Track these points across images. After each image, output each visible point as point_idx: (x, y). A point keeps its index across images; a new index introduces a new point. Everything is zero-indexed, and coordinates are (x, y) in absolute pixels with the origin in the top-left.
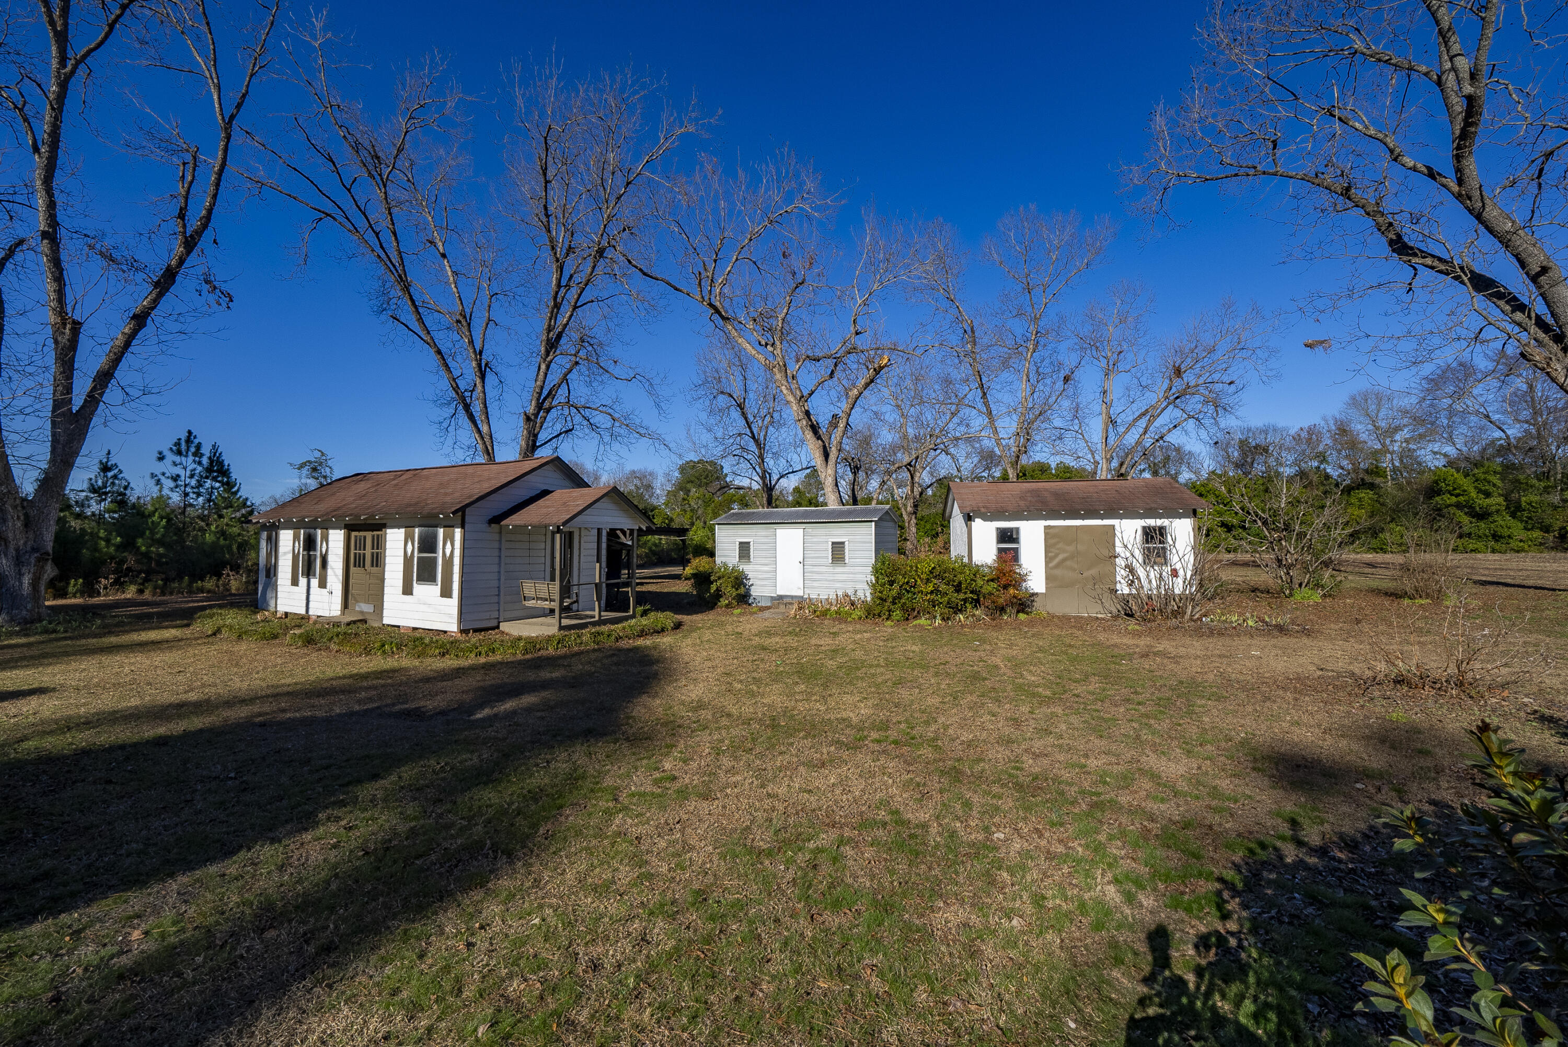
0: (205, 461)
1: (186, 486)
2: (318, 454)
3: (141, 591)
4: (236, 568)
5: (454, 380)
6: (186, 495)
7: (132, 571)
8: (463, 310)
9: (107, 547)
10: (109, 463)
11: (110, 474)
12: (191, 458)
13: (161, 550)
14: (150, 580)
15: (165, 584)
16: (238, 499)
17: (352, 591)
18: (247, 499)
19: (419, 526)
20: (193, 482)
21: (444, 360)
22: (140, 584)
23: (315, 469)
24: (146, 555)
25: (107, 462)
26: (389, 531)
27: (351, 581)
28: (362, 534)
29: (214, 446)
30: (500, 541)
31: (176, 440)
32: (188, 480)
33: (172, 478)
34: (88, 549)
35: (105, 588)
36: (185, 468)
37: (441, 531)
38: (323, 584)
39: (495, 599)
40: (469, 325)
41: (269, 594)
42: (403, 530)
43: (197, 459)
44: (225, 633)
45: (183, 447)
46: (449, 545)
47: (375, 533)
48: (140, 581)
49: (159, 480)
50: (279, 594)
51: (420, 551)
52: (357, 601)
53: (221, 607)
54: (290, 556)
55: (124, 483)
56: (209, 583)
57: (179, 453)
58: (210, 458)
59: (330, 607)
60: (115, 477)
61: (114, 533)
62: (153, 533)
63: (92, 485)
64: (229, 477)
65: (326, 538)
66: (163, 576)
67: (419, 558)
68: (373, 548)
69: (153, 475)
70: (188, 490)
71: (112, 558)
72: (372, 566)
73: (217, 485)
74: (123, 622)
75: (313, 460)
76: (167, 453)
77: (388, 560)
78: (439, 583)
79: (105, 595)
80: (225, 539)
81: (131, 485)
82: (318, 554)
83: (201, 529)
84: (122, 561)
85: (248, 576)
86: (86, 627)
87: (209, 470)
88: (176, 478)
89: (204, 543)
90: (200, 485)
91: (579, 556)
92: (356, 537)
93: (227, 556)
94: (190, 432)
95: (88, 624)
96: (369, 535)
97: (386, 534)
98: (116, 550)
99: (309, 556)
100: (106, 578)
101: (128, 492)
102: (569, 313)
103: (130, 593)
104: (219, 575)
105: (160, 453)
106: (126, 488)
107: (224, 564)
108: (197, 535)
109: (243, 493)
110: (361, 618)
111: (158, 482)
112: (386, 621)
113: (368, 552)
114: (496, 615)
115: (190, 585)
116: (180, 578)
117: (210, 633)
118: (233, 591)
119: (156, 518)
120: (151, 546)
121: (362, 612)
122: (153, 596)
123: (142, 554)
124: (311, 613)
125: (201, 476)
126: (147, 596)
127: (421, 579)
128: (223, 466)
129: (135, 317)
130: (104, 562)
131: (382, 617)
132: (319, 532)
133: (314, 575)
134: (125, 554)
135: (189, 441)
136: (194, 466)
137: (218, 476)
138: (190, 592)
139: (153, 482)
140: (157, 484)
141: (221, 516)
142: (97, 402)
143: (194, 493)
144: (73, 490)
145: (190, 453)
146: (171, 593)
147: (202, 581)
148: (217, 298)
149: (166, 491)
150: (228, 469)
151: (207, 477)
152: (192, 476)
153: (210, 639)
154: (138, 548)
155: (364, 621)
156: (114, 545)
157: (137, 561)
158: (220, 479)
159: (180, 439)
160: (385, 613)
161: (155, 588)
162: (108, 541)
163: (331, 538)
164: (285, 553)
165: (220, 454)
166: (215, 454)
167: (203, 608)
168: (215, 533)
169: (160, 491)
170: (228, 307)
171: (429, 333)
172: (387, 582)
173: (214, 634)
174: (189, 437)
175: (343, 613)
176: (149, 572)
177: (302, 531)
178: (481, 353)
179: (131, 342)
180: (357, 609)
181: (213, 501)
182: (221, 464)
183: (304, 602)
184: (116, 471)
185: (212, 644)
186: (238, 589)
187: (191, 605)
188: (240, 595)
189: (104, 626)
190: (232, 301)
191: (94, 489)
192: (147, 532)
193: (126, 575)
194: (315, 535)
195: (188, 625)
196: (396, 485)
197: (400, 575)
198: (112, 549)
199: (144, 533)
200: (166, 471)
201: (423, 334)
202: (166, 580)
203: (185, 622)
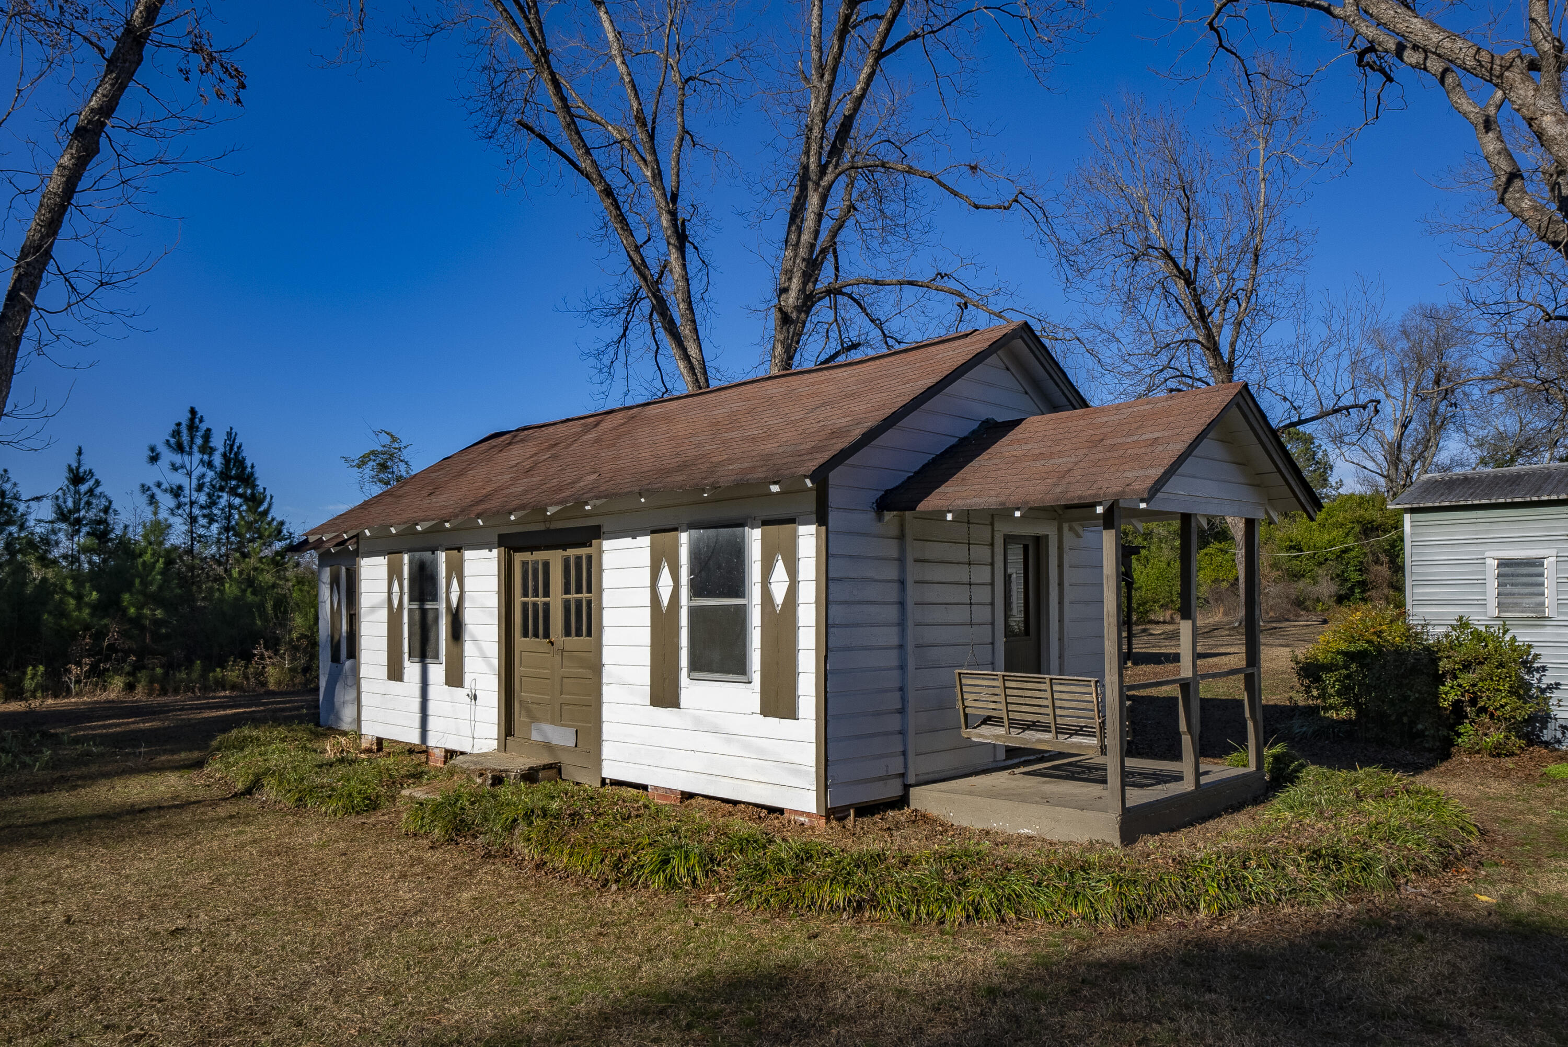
0: (218, 460)
1: (192, 503)
2: (386, 440)
3: (130, 687)
4: (273, 644)
5: (637, 248)
6: (193, 520)
7: (116, 651)
8: (640, 110)
9: (79, 608)
10: (82, 470)
11: (83, 488)
12: (197, 456)
13: (159, 613)
14: (144, 667)
15: (166, 674)
16: (269, 524)
17: (522, 693)
18: (282, 523)
19: (691, 526)
20: (203, 499)
21: (618, 208)
22: (128, 674)
23: (383, 467)
24: (136, 622)
25: (78, 468)
26: (607, 544)
27: (518, 670)
28: (540, 556)
29: (229, 434)
30: (901, 560)
31: (173, 427)
32: (195, 495)
33: (172, 490)
34: (50, 613)
35: (78, 682)
36: (189, 474)
37: (755, 538)
38: (455, 678)
39: (894, 723)
40: (652, 137)
41: (344, 695)
42: (648, 538)
43: (206, 457)
44: (270, 792)
45: (185, 438)
46: (780, 572)
47: (572, 552)
48: (127, 668)
49: (152, 496)
50: (364, 697)
51: (697, 590)
52: (534, 719)
53: (256, 720)
54: (383, 614)
55: (104, 503)
56: (233, 674)
57: (180, 448)
58: (224, 455)
59: (473, 731)
60: (91, 491)
61: (88, 585)
62: (145, 584)
63: (59, 507)
64: (254, 486)
65: (457, 570)
66: (164, 660)
67: (693, 611)
68: (567, 591)
69: (144, 488)
70: (196, 511)
71: (87, 628)
72: (568, 633)
73: (237, 501)
74: (89, 753)
75: (380, 449)
76: (162, 449)
77: (609, 617)
78: (756, 677)
79: (77, 695)
80: (254, 593)
81: (114, 506)
82: (443, 606)
83: (219, 579)
84: (99, 636)
85: (293, 659)
86: (24, 765)
87: (224, 475)
88: (177, 492)
89: (221, 600)
90: (213, 503)
91: (1061, 602)
92: (525, 564)
93: (259, 623)
94: (193, 412)
95: (27, 759)
96: (556, 558)
97: (600, 552)
98: (92, 615)
99: (424, 612)
100: (79, 664)
101: (111, 518)
102: (866, 70)
103: (115, 690)
104: (247, 657)
105: (153, 449)
106: (106, 510)
107: (254, 637)
108: (211, 588)
109: (277, 514)
110: (547, 760)
111: (152, 500)
112: (610, 771)
113: (556, 599)
114: (896, 766)
115: (204, 676)
116: (189, 663)
117: (240, 786)
118: (272, 687)
119: (147, 557)
120: (142, 608)
121: (549, 747)
122: (150, 694)
123: (131, 620)
124: (431, 742)
125: (214, 486)
126: (140, 695)
127: (698, 666)
128: (245, 468)
129: (80, 132)
130: (74, 636)
131: (598, 761)
132: (442, 556)
133: (436, 656)
134: (105, 621)
135: (192, 427)
136: (202, 470)
137: (238, 487)
138: (205, 688)
139: (144, 499)
140: (151, 504)
141: (245, 556)
142: (26, 309)
143: (204, 516)
144: (40, 521)
145: (195, 449)
146: (176, 691)
147: (223, 668)
148: (216, 82)
149: (163, 514)
150: (252, 474)
151: (222, 489)
152: (200, 488)
153: (243, 806)
154: (124, 611)
155: (555, 769)
156: (87, 605)
157: (123, 634)
158: (240, 491)
159: (179, 424)
160: (607, 751)
161: (151, 681)
162: (79, 598)
163: (468, 569)
164: (373, 608)
165: (239, 447)
166: (232, 446)
167: (226, 724)
168: (239, 582)
169: (155, 513)
170: (238, 101)
171: (588, 152)
172: (609, 673)
173: (248, 791)
174: (192, 420)
175: (503, 746)
176: (141, 655)
177: (406, 558)
178: (674, 198)
179: (75, 185)
180: (535, 736)
181: (233, 528)
182: (241, 463)
183: (417, 717)
184: (91, 483)
185: (247, 819)
186: (279, 683)
187: (206, 715)
188: (281, 694)
189: (55, 764)
190: (243, 86)
191: (62, 514)
192: (137, 581)
193: (108, 659)
194: (435, 563)
195: (199, 764)
196: (597, 441)
197: (644, 656)
198: (86, 612)
199: (132, 584)
200: (162, 480)
201: (577, 154)
202: (170, 666)
203: (196, 754)
